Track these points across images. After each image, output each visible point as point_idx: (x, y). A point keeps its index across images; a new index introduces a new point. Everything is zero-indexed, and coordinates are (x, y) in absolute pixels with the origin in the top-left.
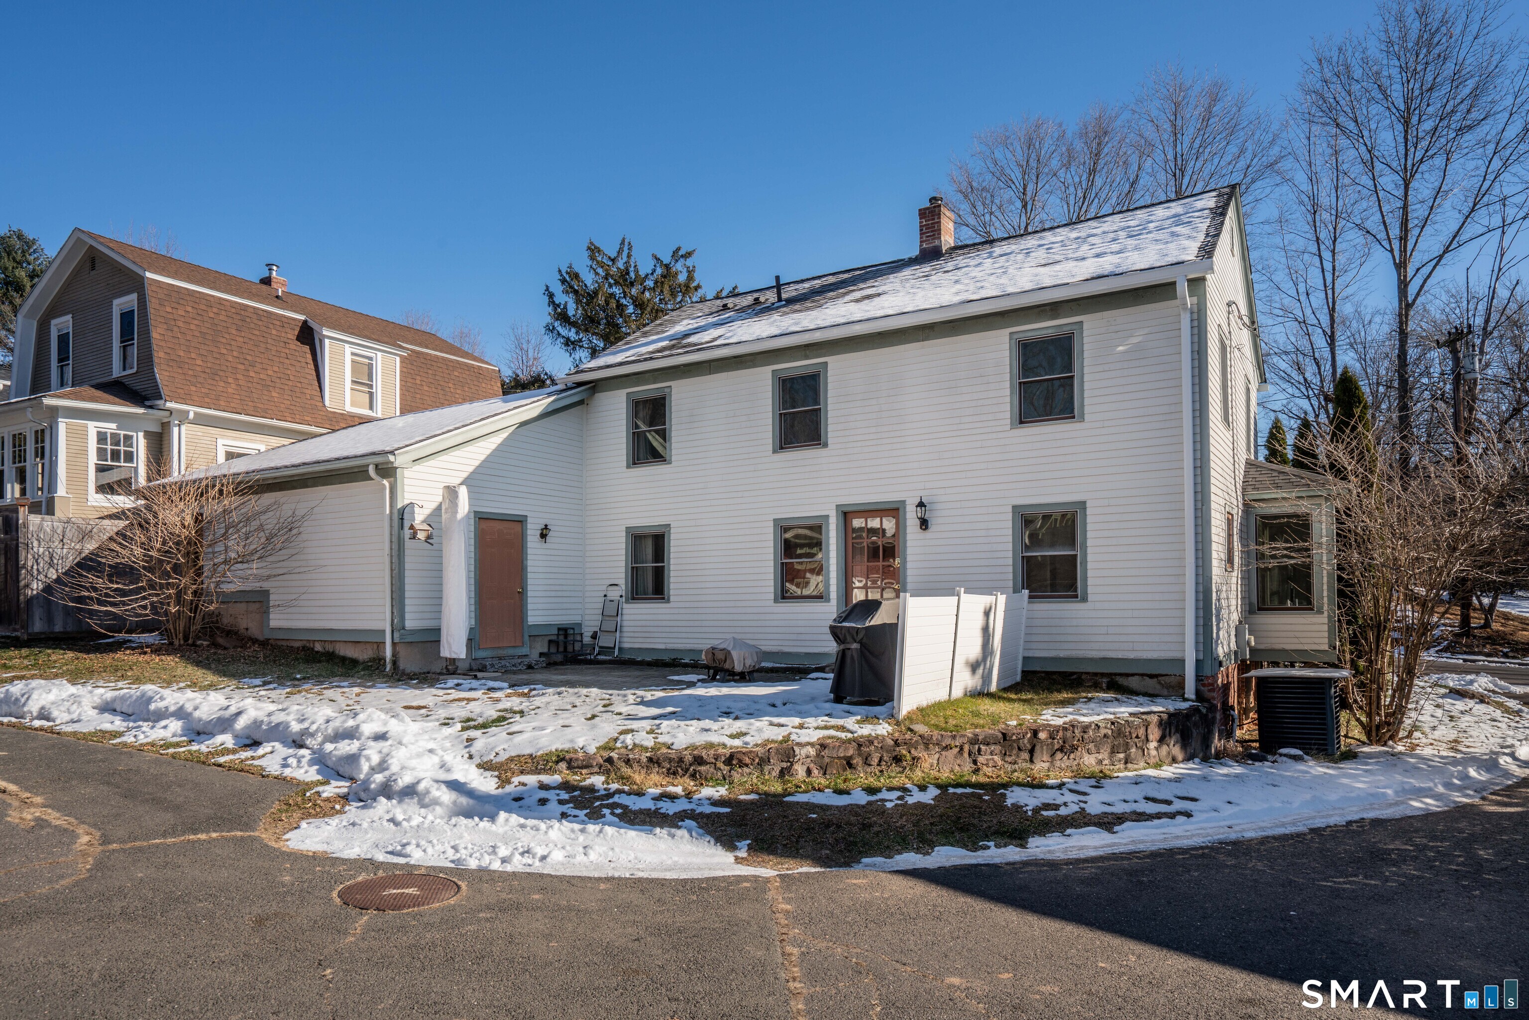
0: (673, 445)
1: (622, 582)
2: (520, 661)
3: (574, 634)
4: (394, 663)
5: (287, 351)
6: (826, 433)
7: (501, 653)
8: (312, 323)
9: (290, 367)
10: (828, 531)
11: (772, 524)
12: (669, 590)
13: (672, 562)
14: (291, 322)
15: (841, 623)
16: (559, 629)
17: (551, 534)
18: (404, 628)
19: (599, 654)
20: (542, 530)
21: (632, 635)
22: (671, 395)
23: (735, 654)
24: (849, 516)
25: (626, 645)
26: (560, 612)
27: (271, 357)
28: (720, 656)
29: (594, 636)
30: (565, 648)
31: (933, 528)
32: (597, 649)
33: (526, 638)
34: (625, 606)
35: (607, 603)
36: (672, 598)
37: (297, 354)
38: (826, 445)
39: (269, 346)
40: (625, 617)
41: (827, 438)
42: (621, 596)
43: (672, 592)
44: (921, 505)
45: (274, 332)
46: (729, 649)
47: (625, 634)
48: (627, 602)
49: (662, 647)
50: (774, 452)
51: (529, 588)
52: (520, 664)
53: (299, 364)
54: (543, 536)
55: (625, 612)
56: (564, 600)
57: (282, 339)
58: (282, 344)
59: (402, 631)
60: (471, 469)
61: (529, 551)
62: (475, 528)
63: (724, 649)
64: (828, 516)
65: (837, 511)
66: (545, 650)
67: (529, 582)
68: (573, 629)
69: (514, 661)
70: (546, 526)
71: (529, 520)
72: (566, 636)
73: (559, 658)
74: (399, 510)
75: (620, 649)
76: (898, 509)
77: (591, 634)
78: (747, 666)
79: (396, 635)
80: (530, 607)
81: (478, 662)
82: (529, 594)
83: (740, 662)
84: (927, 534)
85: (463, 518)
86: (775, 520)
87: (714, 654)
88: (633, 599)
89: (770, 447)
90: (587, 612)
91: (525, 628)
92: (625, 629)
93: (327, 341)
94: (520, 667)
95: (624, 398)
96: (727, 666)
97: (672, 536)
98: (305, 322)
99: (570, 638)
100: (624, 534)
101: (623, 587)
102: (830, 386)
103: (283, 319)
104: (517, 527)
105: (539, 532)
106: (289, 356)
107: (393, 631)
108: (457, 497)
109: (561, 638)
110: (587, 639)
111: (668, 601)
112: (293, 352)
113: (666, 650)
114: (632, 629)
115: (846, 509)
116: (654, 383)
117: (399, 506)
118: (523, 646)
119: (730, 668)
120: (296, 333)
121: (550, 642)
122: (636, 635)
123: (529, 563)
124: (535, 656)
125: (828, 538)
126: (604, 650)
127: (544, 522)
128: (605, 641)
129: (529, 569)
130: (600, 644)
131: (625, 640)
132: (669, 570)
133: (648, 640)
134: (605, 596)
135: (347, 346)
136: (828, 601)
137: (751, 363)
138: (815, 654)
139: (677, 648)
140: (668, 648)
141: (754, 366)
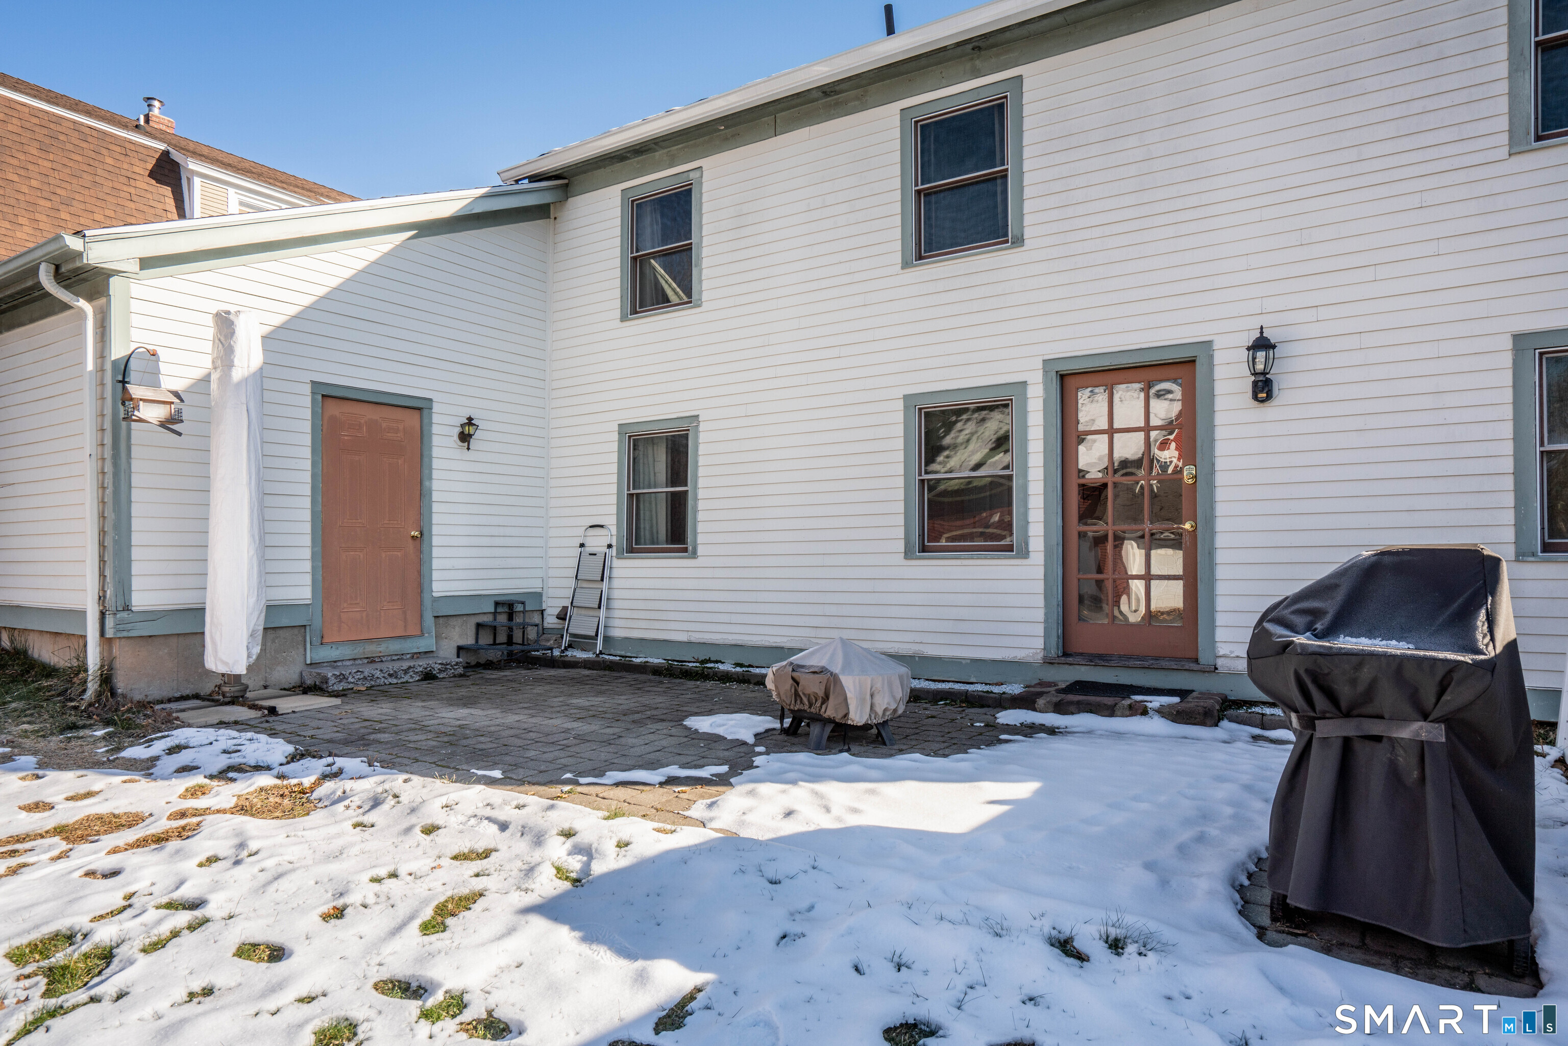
0: (704, 272)
1: (611, 521)
2: (405, 665)
3: (524, 612)
4: (106, 680)
5: (132, 190)
6: (1021, 216)
7: (372, 649)
8: (176, 155)
9: (135, 213)
10: (1024, 413)
11: (900, 405)
12: (695, 533)
13: (701, 483)
14: (141, 150)
15: (1328, 633)
16: (497, 604)
17: (478, 435)
18: (127, 608)
19: (570, 646)
20: (462, 426)
21: (628, 614)
22: (701, 183)
23: (849, 683)
24: (1071, 382)
25: (617, 633)
26: (501, 574)
27: (101, 195)
28: (810, 685)
29: (562, 616)
30: (510, 637)
31: (1281, 396)
32: (566, 640)
33: (429, 621)
34: (617, 563)
35: (585, 557)
36: (701, 550)
37: (149, 196)
38: (1019, 241)
39: (97, 179)
40: (616, 583)
41: (1022, 227)
42: (610, 546)
43: (700, 539)
44: (1262, 344)
45: (109, 161)
46: (836, 669)
47: (616, 614)
48: (620, 556)
49: (683, 637)
50: (906, 265)
51: (435, 530)
52: (406, 672)
53: (152, 211)
54: (465, 437)
55: (615, 573)
56: (510, 552)
57: (124, 172)
58: (125, 180)
59: (125, 615)
60: (307, 301)
61: (436, 464)
62: (314, 413)
63: (822, 671)
64: (1024, 383)
65: (1046, 372)
66: (469, 641)
67: (435, 519)
68: (523, 603)
69: (392, 667)
70: (470, 419)
71: (436, 408)
72: (510, 617)
73: (494, 655)
74: (115, 363)
75: (607, 639)
76: (1192, 362)
77: (556, 611)
78: (879, 710)
79: (110, 622)
80: (435, 564)
81: (315, 671)
82: (435, 541)
83: (862, 700)
84: (1269, 411)
85: (246, 380)
86: (906, 398)
87: (796, 682)
88: (631, 550)
89: (898, 258)
90: (552, 573)
91: (427, 602)
92: (615, 604)
93: (197, 181)
94: (406, 678)
95: (618, 201)
96: (831, 711)
97: (702, 437)
98: (166, 154)
99: (518, 619)
100: (615, 436)
101: (614, 530)
102: (1027, 123)
103: (127, 145)
104: (412, 419)
105: (457, 430)
106: (135, 198)
107: (103, 615)
108: (233, 333)
109: (502, 619)
110: (551, 621)
111: (694, 555)
112: (143, 193)
113: (689, 643)
114: (626, 604)
115: (1065, 367)
116: (671, 166)
117: (117, 352)
118: (422, 635)
119: (838, 717)
120: (150, 167)
121: (479, 626)
122: (635, 615)
123: (436, 485)
124: (447, 652)
125: (1024, 427)
126: (579, 641)
127: (467, 413)
128: (581, 625)
129: (435, 496)
130: (570, 631)
131: (616, 623)
132: (696, 499)
133: (658, 625)
134: (582, 545)
135: (231, 191)
136: (1024, 553)
137: (857, 103)
138: (994, 661)
139: (710, 641)
140: (693, 640)
141: (864, 106)
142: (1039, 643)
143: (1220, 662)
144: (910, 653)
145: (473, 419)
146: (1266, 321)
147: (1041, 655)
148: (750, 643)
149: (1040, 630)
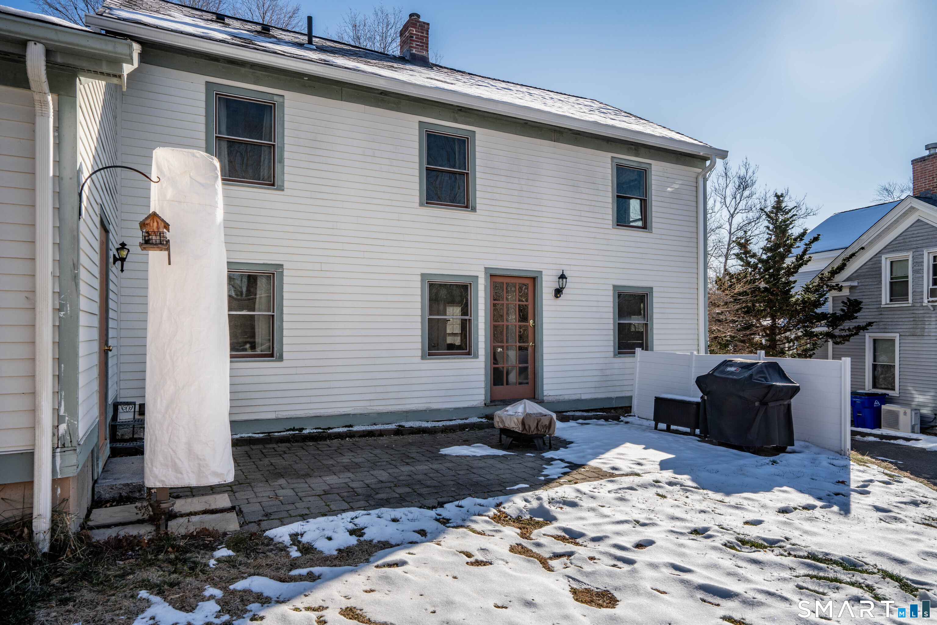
0: (286, 168)
6: (475, 198)
10: (477, 291)
11: (420, 278)
12: (282, 345)
13: (285, 310)
22: (283, 107)
24: (492, 279)
31: (565, 296)
36: (285, 356)
38: (474, 209)
41: (475, 203)
43: (285, 349)
44: (563, 276)
49: (272, 416)
50: (421, 205)
51: (109, 343)
54: (116, 261)
61: (110, 284)
64: (476, 277)
65: (485, 273)
67: (109, 333)
70: (123, 245)
76: (535, 280)
79: (66, 459)
84: (560, 301)
86: (423, 275)
89: (417, 199)
90: (123, 377)
91: (108, 410)
97: (285, 279)
111: (281, 359)
113: (277, 420)
115: (494, 273)
125: (477, 296)
129: (109, 314)
132: (282, 321)
136: (476, 356)
137: (394, 105)
138: (464, 408)
139: (294, 416)
140: (280, 417)
141: (398, 110)
142: (483, 397)
143: (545, 398)
144: (425, 408)
145: (126, 245)
146: (564, 268)
147: (483, 403)
148: (326, 414)
149: (483, 391)
